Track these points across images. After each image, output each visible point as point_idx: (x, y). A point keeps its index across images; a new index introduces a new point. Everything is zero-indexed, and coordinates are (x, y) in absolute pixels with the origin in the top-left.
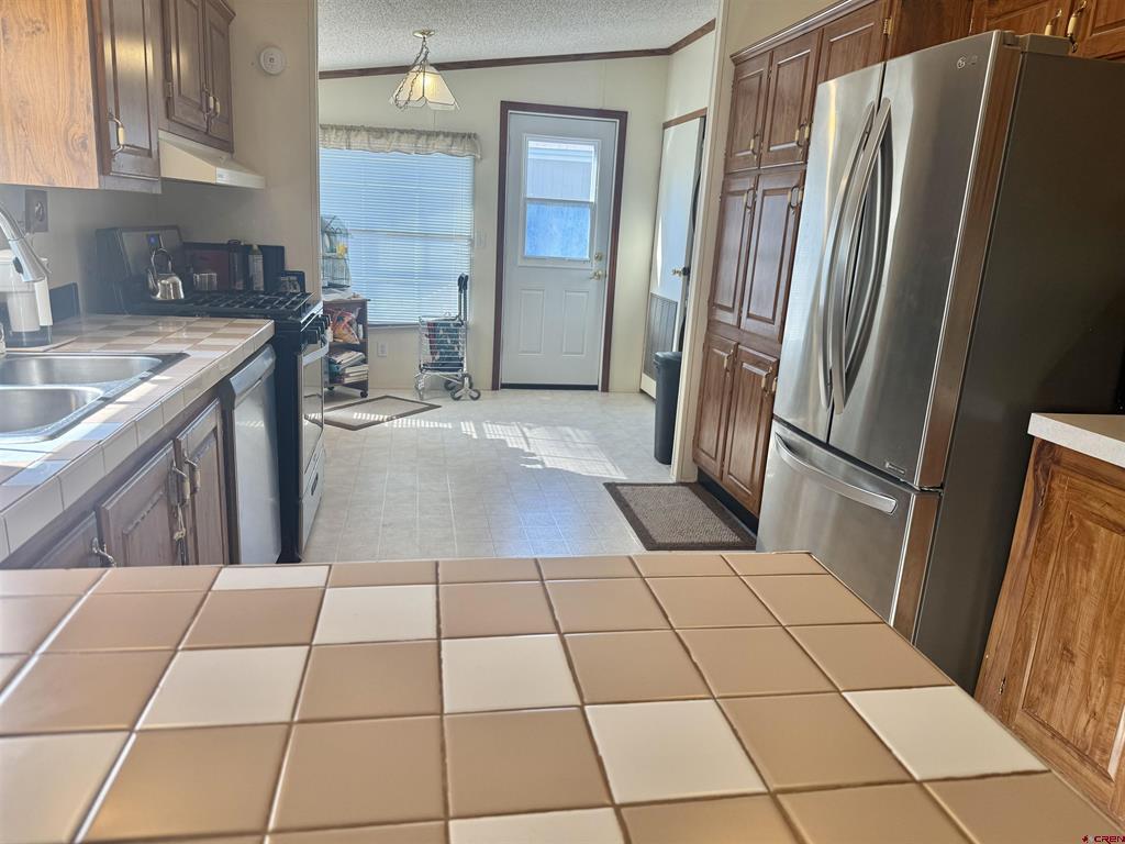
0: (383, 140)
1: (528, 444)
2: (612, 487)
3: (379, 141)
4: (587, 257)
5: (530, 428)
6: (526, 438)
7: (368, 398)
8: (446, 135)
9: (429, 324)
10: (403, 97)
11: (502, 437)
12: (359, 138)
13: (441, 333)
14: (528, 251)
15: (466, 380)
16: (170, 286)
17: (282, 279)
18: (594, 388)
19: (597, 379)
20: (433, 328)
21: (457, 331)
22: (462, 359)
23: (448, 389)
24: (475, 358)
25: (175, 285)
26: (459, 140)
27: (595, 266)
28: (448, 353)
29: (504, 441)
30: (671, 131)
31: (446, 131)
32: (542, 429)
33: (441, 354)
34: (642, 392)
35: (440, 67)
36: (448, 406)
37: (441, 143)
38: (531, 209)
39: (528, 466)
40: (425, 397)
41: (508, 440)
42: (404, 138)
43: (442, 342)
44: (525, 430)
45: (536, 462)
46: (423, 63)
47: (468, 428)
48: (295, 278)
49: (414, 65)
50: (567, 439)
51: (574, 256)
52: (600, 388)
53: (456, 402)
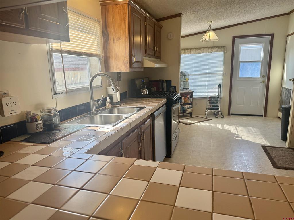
0: (200, 50)
1: (237, 132)
2: (264, 147)
3: (198, 51)
4: (260, 77)
5: (238, 127)
6: (237, 130)
7: (193, 117)
8: (216, 47)
9: (209, 97)
10: (204, 39)
11: (230, 129)
12: (193, 51)
13: (213, 100)
14: (240, 76)
15: (220, 113)
16: (145, 91)
17: (171, 88)
18: (262, 116)
19: (263, 113)
20: (210, 98)
21: (217, 99)
22: (219, 107)
23: (215, 115)
24: (223, 106)
25: (146, 91)
26: (220, 48)
27: (262, 79)
28: (215, 105)
29: (230, 131)
32: (242, 127)
33: (213, 105)
34: (278, 117)
35: (214, 30)
36: (214, 120)
37: (215, 49)
38: (241, 64)
39: (237, 138)
40: (208, 117)
41: (231, 130)
42: (205, 49)
43: (213, 102)
44: (237, 127)
45: (239, 137)
46: (209, 30)
47: (219, 126)
48: (173, 88)
49: (207, 31)
50: (250, 131)
51: (255, 77)
52: (263, 116)
53: (217, 119)
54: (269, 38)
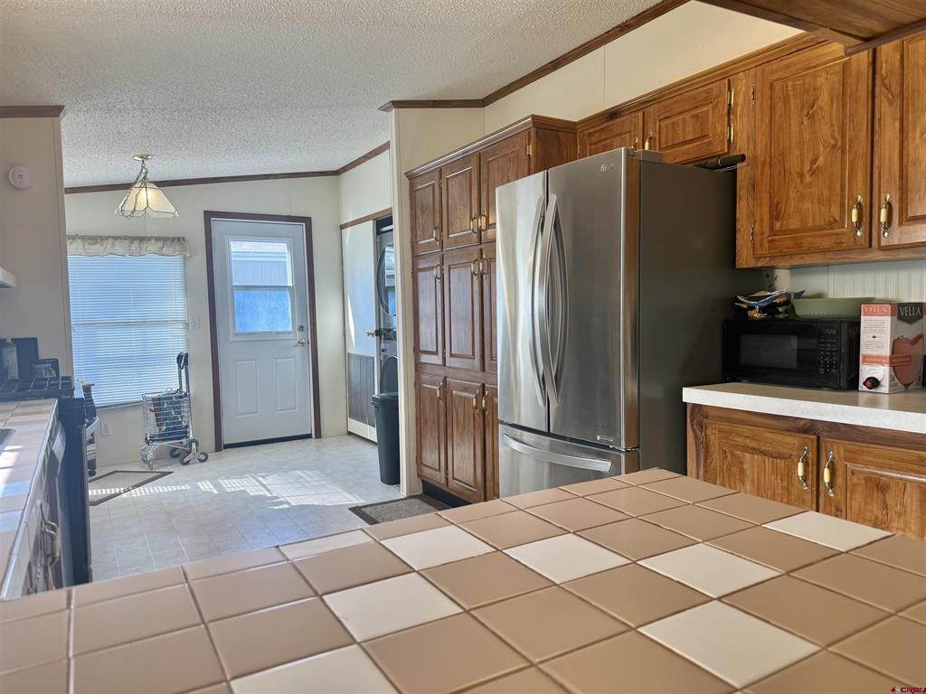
0: (98, 246)
1: (268, 490)
2: (357, 510)
3: (94, 247)
4: (291, 329)
5: (263, 477)
6: (264, 486)
7: (97, 476)
8: (158, 239)
9: (153, 400)
10: (129, 207)
11: (242, 489)
12: (74, 245)
13: (166, 406)
14: (239, 329)
15: (194, 446)
17: (38, 366)
18: (309, 436)
19: (311, 429)
20: (157, 402)
21: (178, 402)
22: (187, 427)
23: (177, 456)
24: (199, 426)
26: (169, 242)
27: (299, 336)
28: (174, 423)
29: (245, 491)
30: (348, 232)
31: (156, 235)
32: (275, 475)
33: (167, 425)
34: (350, 433)
35: (160, 184)
36: (179, 471)
37: (153, 246)
38: (238, 295)
39: (276, 508)
40: (154, 467)
41: (248, 490)
42: (118, 243)
43: (167, 414)
44: (260, 479)
45: (282, 503)
46: (145, 182)
47: (205, 486)
48: (50, 365)
49: (135, 183)
50: (301, 480)
51: (280, 330)
52: (314, 436)
53: (187, 466)
54: (300, 229)
